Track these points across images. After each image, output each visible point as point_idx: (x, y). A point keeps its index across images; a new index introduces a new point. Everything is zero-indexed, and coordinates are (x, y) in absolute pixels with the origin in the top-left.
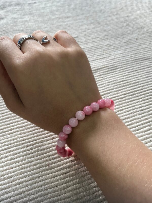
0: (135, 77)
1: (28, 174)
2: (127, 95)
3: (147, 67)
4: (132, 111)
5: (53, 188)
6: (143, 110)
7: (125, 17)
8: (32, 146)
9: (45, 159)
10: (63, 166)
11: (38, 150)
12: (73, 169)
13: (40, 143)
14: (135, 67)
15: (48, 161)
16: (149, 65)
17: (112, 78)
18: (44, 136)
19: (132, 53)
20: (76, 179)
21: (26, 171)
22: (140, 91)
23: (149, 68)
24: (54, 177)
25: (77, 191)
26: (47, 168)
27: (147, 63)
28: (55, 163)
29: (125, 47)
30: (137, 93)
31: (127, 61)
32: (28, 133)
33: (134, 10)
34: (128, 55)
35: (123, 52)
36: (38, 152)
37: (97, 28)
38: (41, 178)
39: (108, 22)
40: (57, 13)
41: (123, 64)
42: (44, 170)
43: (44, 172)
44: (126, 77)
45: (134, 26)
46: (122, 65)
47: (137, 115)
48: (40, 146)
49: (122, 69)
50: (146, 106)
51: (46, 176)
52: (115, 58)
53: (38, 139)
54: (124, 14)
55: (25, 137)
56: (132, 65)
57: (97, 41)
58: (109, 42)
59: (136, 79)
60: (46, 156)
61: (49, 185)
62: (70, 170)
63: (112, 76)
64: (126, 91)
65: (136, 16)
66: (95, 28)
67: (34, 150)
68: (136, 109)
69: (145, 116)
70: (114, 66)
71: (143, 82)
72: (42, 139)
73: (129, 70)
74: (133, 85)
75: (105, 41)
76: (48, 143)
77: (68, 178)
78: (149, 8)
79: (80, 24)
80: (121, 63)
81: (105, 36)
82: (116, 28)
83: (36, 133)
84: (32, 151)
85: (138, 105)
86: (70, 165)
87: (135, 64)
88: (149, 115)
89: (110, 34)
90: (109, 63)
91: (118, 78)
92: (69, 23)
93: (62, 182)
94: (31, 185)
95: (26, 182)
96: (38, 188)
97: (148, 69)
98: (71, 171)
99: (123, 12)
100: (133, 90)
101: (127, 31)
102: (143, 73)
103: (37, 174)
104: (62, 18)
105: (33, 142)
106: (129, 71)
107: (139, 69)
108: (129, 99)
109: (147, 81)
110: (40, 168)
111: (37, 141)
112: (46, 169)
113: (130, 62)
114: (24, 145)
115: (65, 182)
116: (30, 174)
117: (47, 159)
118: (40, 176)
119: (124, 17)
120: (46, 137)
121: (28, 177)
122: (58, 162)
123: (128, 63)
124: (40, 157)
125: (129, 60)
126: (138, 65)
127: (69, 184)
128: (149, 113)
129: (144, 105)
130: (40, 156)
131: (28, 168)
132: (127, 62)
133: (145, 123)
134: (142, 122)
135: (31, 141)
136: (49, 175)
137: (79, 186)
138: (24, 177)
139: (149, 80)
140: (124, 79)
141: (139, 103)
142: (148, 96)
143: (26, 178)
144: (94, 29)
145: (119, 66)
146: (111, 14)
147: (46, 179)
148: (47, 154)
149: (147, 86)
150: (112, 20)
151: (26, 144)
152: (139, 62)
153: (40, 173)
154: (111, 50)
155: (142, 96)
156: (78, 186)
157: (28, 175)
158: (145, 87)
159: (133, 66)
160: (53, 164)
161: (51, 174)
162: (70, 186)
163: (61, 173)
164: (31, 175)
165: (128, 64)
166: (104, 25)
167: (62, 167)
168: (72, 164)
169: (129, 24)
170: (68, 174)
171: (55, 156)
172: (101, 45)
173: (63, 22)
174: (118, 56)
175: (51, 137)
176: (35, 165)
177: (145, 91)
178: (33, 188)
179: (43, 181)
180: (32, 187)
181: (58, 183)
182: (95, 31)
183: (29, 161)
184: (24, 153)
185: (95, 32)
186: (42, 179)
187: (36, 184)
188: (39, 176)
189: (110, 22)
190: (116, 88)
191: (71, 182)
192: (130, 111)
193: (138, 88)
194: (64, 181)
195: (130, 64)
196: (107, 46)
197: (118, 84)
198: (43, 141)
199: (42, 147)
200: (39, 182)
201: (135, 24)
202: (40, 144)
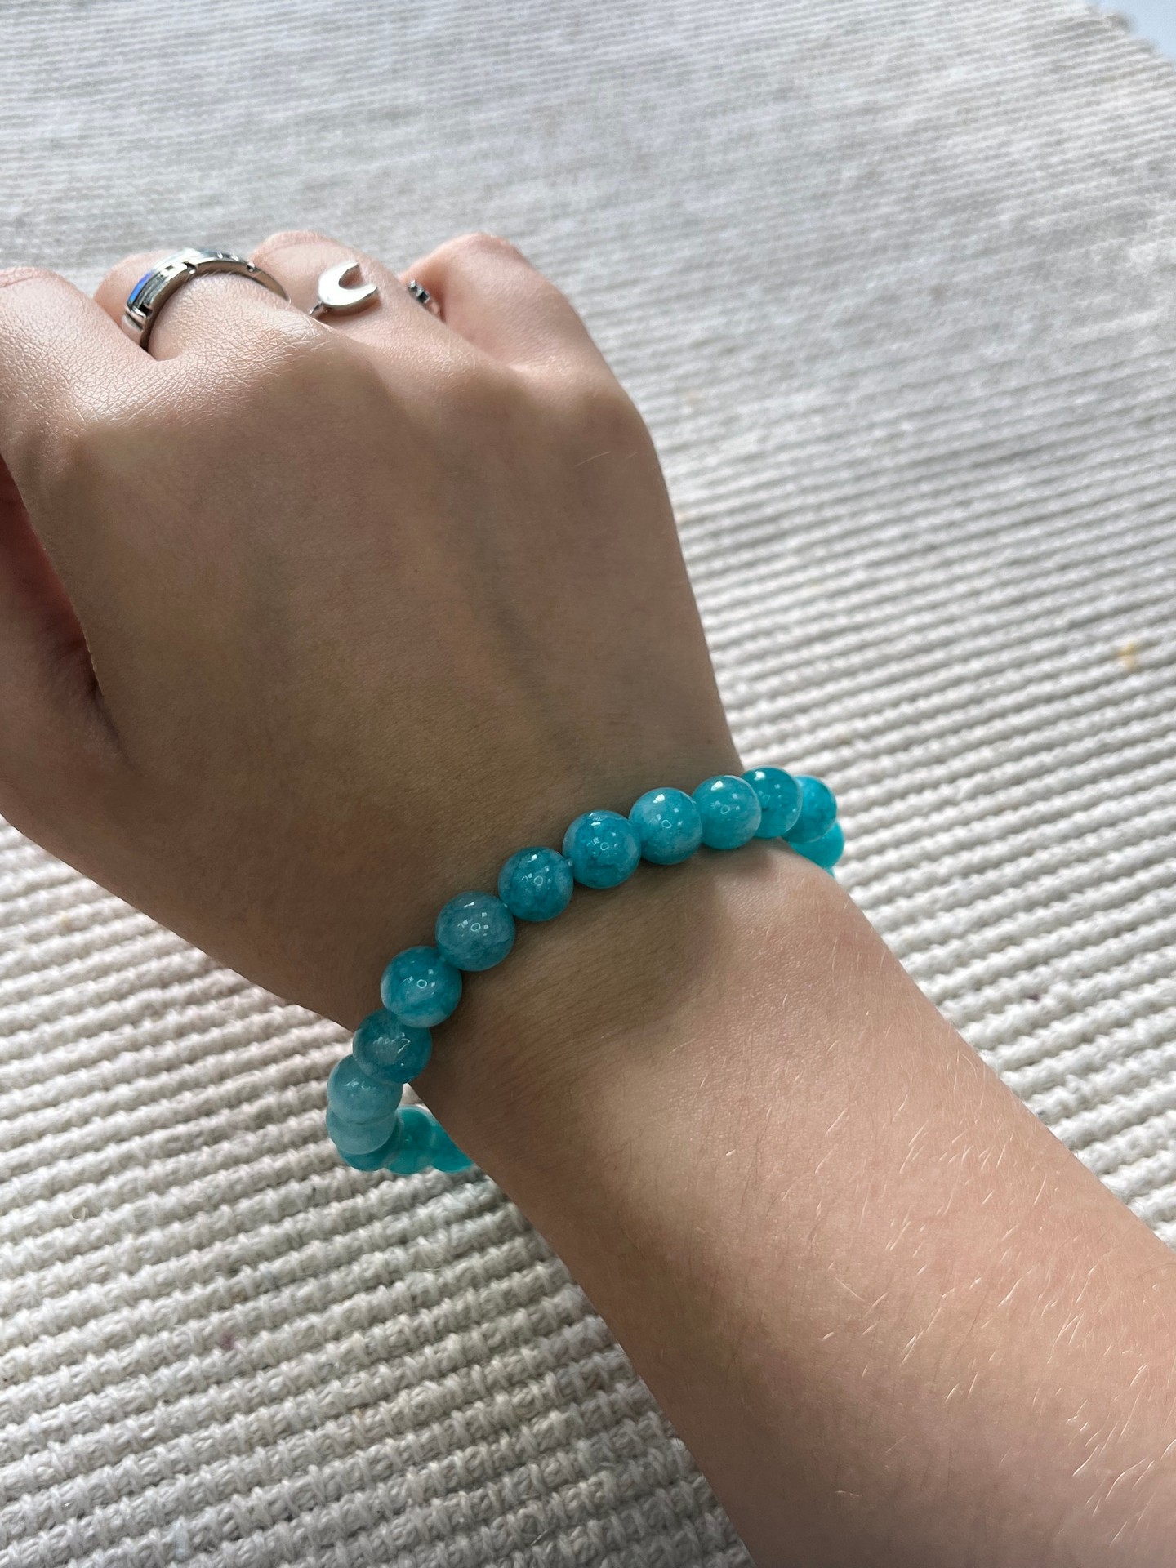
0: (919, 601)
1: (55, 1423)
2: (862, 746)
3: (1016, 517)
4: (895, 880)
5: (263, 1528)
6: (980, 869)
7: (848, 115)
8: (89, 1191)
9: (198, 1291)
10: (344, 1346)
11: (140, 1215)
12: (425, 1366)
13: (157, 1157)
14: (923, 523)
15: (222, 1308)
16: (1034, 502)
17: (741, 613)
18: (188, 1099)
19: (902, 410)
20: (450, 1453)
21: (41, 1394)
22: (958, 717)
23: (1035, 531)
24: (270, 1438)
25: (452, 1548)
26: (214, 1365)
27: (1015, 489)
28: (277, 1321)
29: (845, 362)
30: (940, 735)
31: (863, 470)
32: (61, 1081)
33: (914, 59)
34: (872, 426)
35: (828, 400)
36: (141, 1231)
37: (626, 203)
38: (160, 1449)
39: (710, 159)
40: (308, 80)
41: (826, 496)
42: (193, 1386)
43: (186, 1402)
44: (855, 599)
45: (916, 187)
46: (820, 507)
47: (938, 906)
48: (160, 1187)
49: (818, 534)
50: (1004, 835)
51: (204, 1433)
52: (770, 445)
53: (142, 1131)
54: (838, 91)
55: (33, 1109)
56: (899, 503)
57: (626, 309)
58: (723, 320)
59: (927, 617)
60: (206, 1268)
61: (227, 1509)
62: (398, 1373)
63: (740, 593)
64: (851, 716)
65: (937, 108)
66: (607, 203)
67: (109, 1218)
68: (932, 857)
69: (997, 918)
70: (754, 515)
71: (984, 642)
72: (178, 1122)
73: (877, 544)
74: (909, 665)
75: (691, 308)
76: (219, 1158)
77: (379, 1439)
78: (1035, 47)
79: (494, 170)
80: (816, 489)
81: (689, 267)
82: (775, 201)
83: (128, 1081)
84: (91, 1230)
85: (948, 827)
86: (401, 1332)
87: (923, 496)
88: (1030, 906)
89: (729, 256)
90: (721, 490)
91: (786, 609)
92: (402, 161)
93: (338, 1478)
94: (80, 1516)
95: (39, 1488)
96: (142, 1533)
97: (1022, 534)
98: (409, 1386)
99: (831, 72)
100: (907, 709)
101: (864, 231)
102: (984, 572)
103: (132, 1422)
104: (346, 120)
105: (101, 1155)
106: (873, 555)
107: (956, 533)
108: (876, 779)
109: (1015, 633)
110: (156, 1369)
111: (136, 1144)
112: (207, 1378)
113: (883, 481)
114: (27, 1179)
115: (361, 1478)
116: (75, 1424)
117: (215, 1292)
118: (158, 1439)
119: (838, 117)
120: (207, 1110)
121: (56, 1446)
122: (301, 1314)
123: (868, 485)
124: (156, 1274)
125: (875, 466)
126: (946, 507)
127: (394, 1492)
128: (1033, 889)
129: (993, 824)
130: (162, 1266)
131: (57, 1368)
132: (859, 479)
133: (994, 978)
134: (978, 967)
135: (88, 1148)
136: (228, 1426)
137: (473, 1507)
138: (25, 1445)
139: (1029, 629)
140: (831, 615)
141: (950, 813)
142: (1019, 756)
143: (44, 1456)
144: (602, 215)
145: (800, 510)
146: (734, 95)
147: (204, 1457)
148: (218, 1246)
149: (1013, 676)
150: (746, 138)
151: (43, 1174)
152: (951, 481)
153: (160, 1411)
154: (736, 384)
155: (972, 758)
156: (465, 1509)
157: (60, 1428)
158: (1001, 681)
159: (908, 509)
160: (264, 1328)
161: (250, 1410)
162: (398, 1512)
163: (328, 1399)
164: (85, 1433)
165: (871, 493)
166: (685, 180)
167: (332, 1350)
168: (416, 1323)
169: (879, 169)
170: (384, 1407)
171: (277, 1265)
172: (661, 340)
173: (356, 152)
174: (788, 432)
175: (249, 1109)
176: (115, 1342)
177: (1002, 714)
178: (102, 1537)
179: (182, 1479)
180: (90, 1532)
181: (303, 1490)
182: (612, 234)
183: (66, 1312)
184: (30, 1244)
185: (613, 240)
186: (175, 1462)
187: (125, 1505)
188: (152, 1438)
189: (731, 156)
190: (773, 695)
191: (409, 1476)
192: (879, 875)
193: (942, 688)
194: (353, 1466)
195: (884, 499)
196: (707, 351)
197: (790, 658)
198: (179, 1145)
199: (175, 1197)
200: (144, 1488)
201: (923, 174)
202: (159, 1168)
